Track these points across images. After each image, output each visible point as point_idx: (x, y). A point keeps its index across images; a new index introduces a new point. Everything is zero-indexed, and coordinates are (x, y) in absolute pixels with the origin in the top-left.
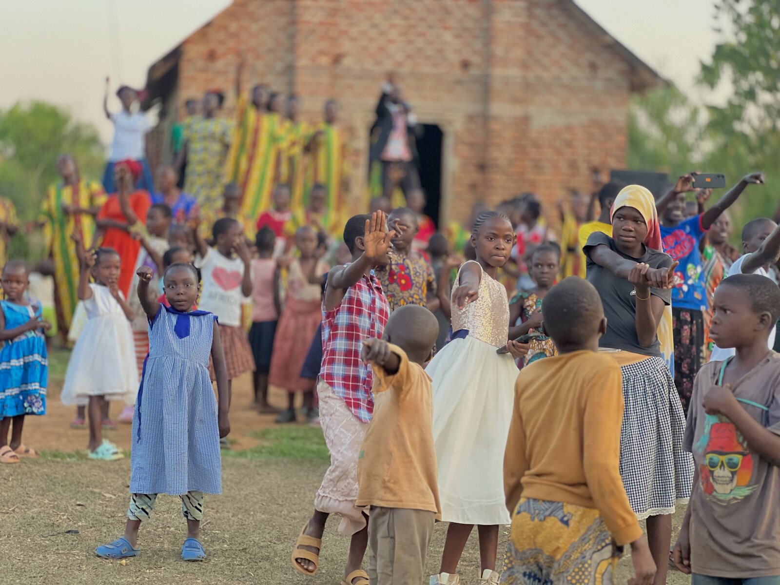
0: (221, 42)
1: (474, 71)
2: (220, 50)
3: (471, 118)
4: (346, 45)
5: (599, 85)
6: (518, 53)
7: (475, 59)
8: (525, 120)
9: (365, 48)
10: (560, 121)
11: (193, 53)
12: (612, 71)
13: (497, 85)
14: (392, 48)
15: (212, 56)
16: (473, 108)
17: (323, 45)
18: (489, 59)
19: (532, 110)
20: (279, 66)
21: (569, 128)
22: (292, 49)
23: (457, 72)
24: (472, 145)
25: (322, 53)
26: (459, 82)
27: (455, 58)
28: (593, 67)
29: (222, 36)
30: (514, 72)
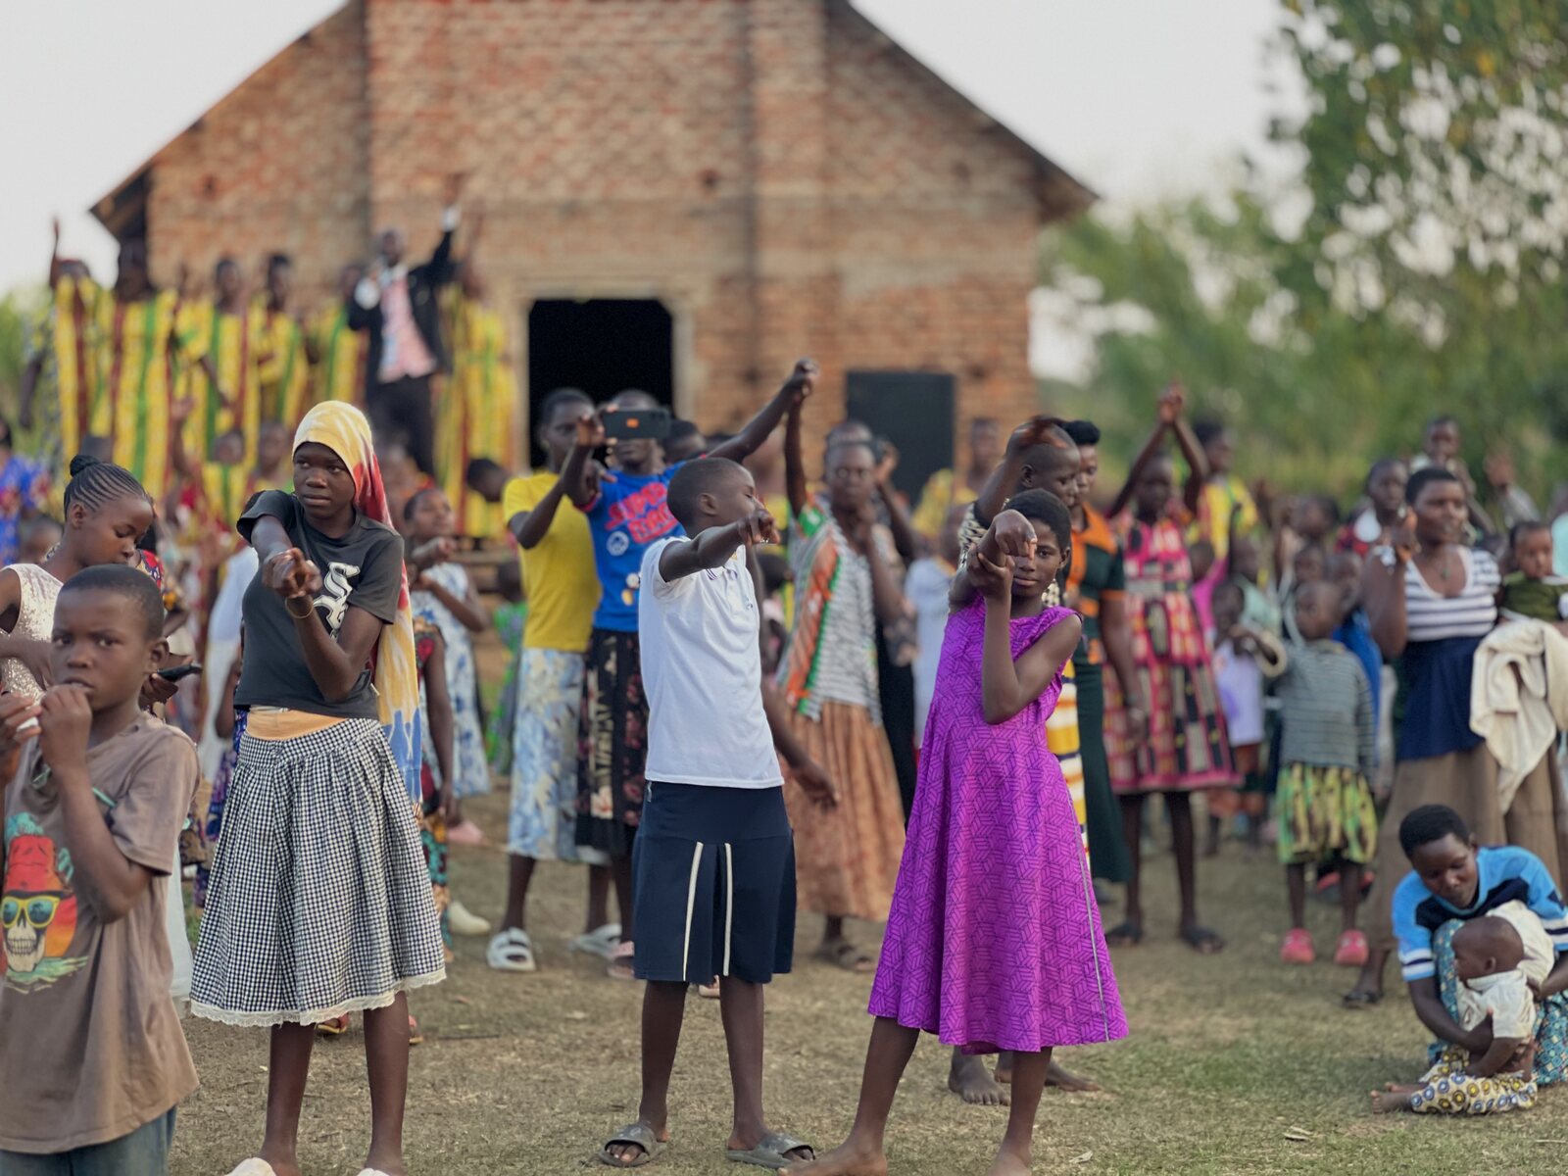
0: (226, 160)
1: (727, 191)
2: (226, 175)
3: (725, 282)
4: (471, 154)
5: (974, 207)
6: (810, 151)
7: (728, 168)
8: (833, 279)
9: (510, 160)
10: (902, 280)
11: (172, 183)
12: (998, 179)
13: (771, 216)
14: (563, 155)
15: (210, 188)
16: (731, 262)
17: (428, 156)
18: (753, 166)
19: (845, 260)
20: (344, 200)
21: (921, 293)
22: (365, 167)
23: (693, 194)
24: (729, 336)
25: (423, 171)
26: (696, 214)
27: (686, 167)
28: (962, 171)
29: (228, 147)
30: (804, 189)
